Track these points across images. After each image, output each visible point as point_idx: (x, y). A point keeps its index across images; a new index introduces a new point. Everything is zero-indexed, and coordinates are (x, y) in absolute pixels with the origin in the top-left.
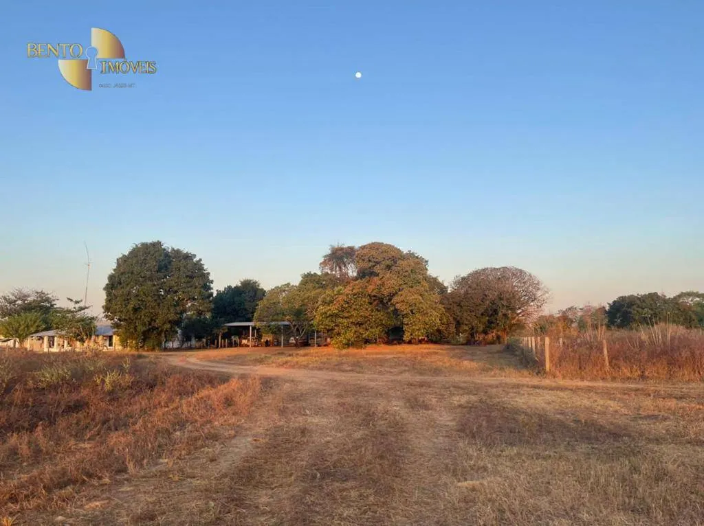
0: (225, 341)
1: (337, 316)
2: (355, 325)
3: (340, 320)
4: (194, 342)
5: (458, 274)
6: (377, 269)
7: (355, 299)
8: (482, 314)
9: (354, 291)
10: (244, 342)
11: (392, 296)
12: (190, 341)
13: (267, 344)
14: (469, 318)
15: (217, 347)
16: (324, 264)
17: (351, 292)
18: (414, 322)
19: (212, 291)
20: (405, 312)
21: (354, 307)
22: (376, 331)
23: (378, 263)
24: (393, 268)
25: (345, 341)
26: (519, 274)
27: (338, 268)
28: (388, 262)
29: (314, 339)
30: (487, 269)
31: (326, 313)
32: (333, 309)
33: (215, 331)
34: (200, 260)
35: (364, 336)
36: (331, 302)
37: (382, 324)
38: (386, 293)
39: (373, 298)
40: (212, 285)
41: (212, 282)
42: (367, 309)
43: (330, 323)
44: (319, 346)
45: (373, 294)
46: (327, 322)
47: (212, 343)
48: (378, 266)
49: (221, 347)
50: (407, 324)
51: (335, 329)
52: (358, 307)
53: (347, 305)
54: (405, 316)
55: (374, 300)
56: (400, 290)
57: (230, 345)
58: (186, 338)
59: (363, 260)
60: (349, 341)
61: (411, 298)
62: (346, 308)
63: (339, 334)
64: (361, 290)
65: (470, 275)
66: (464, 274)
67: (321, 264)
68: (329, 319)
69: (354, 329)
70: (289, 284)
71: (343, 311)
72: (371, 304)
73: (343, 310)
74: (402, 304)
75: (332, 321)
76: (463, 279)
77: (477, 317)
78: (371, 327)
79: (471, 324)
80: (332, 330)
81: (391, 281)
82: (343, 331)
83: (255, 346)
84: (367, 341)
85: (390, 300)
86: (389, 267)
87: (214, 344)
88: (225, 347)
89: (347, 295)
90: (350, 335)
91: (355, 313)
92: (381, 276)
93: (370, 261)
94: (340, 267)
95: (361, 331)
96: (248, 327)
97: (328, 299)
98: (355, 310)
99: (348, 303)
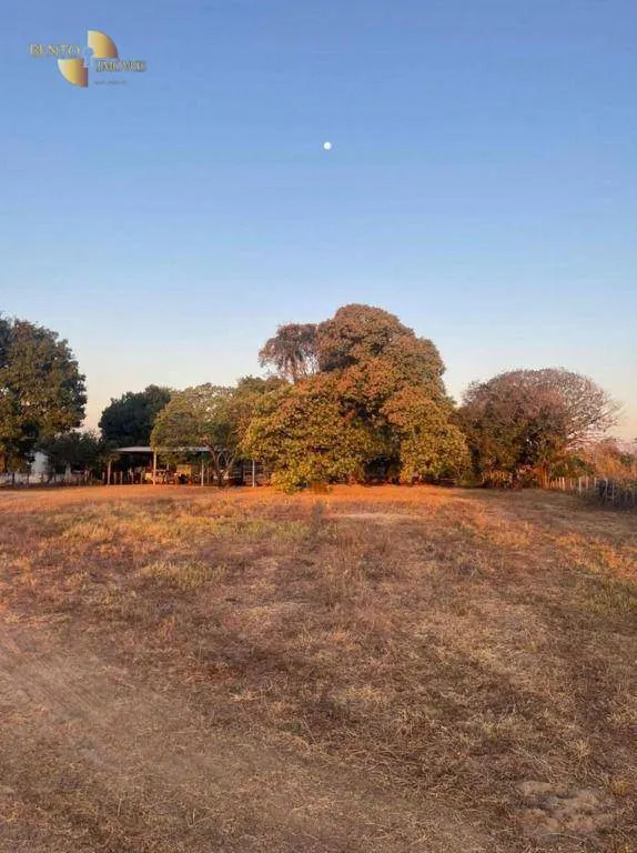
0: (118, 475)
1: (282, 434)
2: (316, 450)
3: (288, 442)
4: (68, 475)
5: (475, 380)
6: (356, 351)
7: (317, 404)
8: (514, 442)
9: (313, 391)
10: (148, 476)
11: (381, 400)
12: (64, 473)
13: (183, 480)
14: (494, 446)
15: (105, 483)
16: (266, 354)
17: (307, 393)
18: (422, 447)
19: (85, 393)
20: (405, 430)
21: (313, 418)
22: (351, 463)
23: (357, 340)
24: (385, 349)
25: (295, 479)
27: (289, 363)
28: (376, 338)
29: (251, 474)
30: (520, 372)
31: (264, 430)
32: (277, 421)
33: (101, 458)
34: (65, 341)
35: (329, 471)
36: (272, 410)
37: (362, 451)
38: (372, 393)
39: (346, 404)
40: (85, 384)
41: (83, 378)
42: (335, 423)
43: (270, 448)
44: (259, 485)
45: (347, 396)
46: (264, 445)
47: (98, 477)
48: (357, 346)
49: (112, 483)
50: (409, 451)
51: (278, 458)
52: (319, 419)
53: (300, 416)
54: (405, 436)
55: (350, 409)
56: (396, 390)
57: (127, 481)
58: (55, 467)
59: (332, 336)
60: (303, 478)
61: (418, 403)
62: (298, 421)
63: (285, 467)
64: (325, 389)
65: (493, 381)
66: (484, 380)
67: (261, 353)
68: (268, 440)
69: (312, 457)
70: (208, 385)
71: (294, 426)
72: (343, 414)
73: (293, 423)
74: (400, 413)
75: (275, 444)
76: (483, 386)
77: (506, 445)
78: (344, 456)
79: (497, 454)
80: (275, 458)
81: (382, 372)
82: (292, 462)
83: (164, 483)
84: (333, 480)
85: (378, 407)
86: (377, 349)
87: (100, 478)
88: (118, 483)
89: (301, 398)
90: (305, 469)
91: (314, 430)
92: (362, 364)
93: (343, 336)
94: (293, 360)
95: (325, 461)
96: (150, 455)
97: (268, 404)
98: (314, 423)
99: (302, 412)
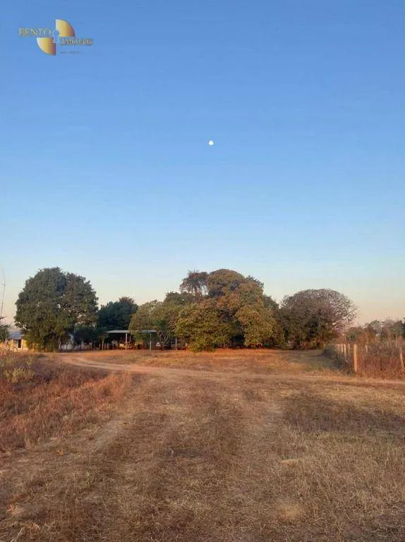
0: (106, 345)
1: (192, 326)
2: (207, 333)
3: (195, 329)
4: (83, 345)
6: (223, 290)
7: (207, 313)
8: (305, 326)
9: (206, 307)
10: (121, 345)
11: (235, 311)
12: (80, 344)
13: (139, 347)
14: (295, 329)
15: (101, 349)
16: (183, 285)
17: (203, 307)
18: (252, 331)
20: (245, 324)
21: (206, 319)
22: (223, 338)
23: (224, 285)
24: (236, 289)
25: (198, 346)
26: (334, 294)
27: (194, 289)
28: (233, 285)
29: (175, 344)
30: (309, 290)
31: (184, 324)
32: (190, 320)
33: (99, 337)
34: (89, 282)
35: (213, 342)
36: (188, 315)
37: (228, 333)
38: (231, 308)
39: (220, 313)
41: (97, 299)
42: (216, 321)
43: (187, 332)
44: (179, 349)
45: (220, 309)
46: (185, 331)
48: (225, 287)
49: (104, 349)
50: (247, 333)
51: (191, 336)
52: (209, 319)
53: (200, 318)
54: (246, 326)
55: (222, 314)
56: (241, 306)
57: (111, 348)
58: (77, 342)
59: (213, 283)
60: (202, 345)
61: (250, 313)
62: (199, 320)
63: (194, 340)
64: (211, 306)
65: (296, 295)
67: (181, 286)
68: (186, 328)
69: (206, 336)
70: (156, 301)
72: (219, 317)
73: (197, 321)
74: (243, 317)
75: (189, 330)
76: (291, 298)
77: (301, 328)
78: (220, 335)
79: (296, 333)
80: (189, 336)
81: (235, 299)
82: (197, 338)
83: (129, 349)
84: (216, 346)
85: (234, 314)
86: (233, 289)
87: (98, 347)
88: (106, 349)
89: (201, 310)
90: (203, 341)
91: (207, 324)
92: (227, 295)
93: (219, 283)
94: (195, 288)
95: (212, 338)
96: (124, 334)
97: (186, 313)
98: (206, 321)
99: (201, 316)
